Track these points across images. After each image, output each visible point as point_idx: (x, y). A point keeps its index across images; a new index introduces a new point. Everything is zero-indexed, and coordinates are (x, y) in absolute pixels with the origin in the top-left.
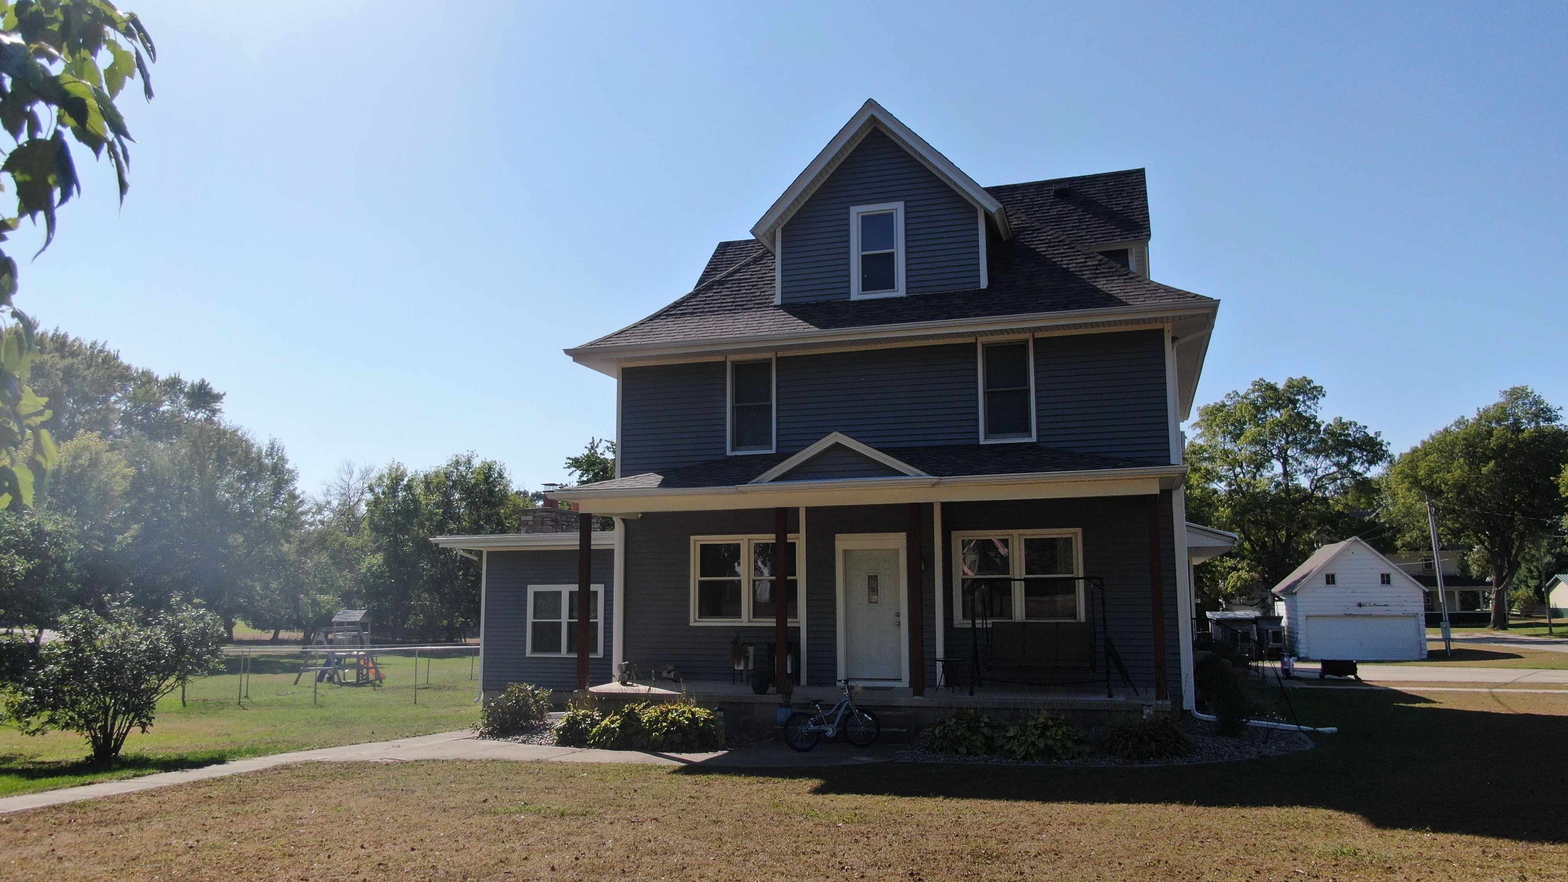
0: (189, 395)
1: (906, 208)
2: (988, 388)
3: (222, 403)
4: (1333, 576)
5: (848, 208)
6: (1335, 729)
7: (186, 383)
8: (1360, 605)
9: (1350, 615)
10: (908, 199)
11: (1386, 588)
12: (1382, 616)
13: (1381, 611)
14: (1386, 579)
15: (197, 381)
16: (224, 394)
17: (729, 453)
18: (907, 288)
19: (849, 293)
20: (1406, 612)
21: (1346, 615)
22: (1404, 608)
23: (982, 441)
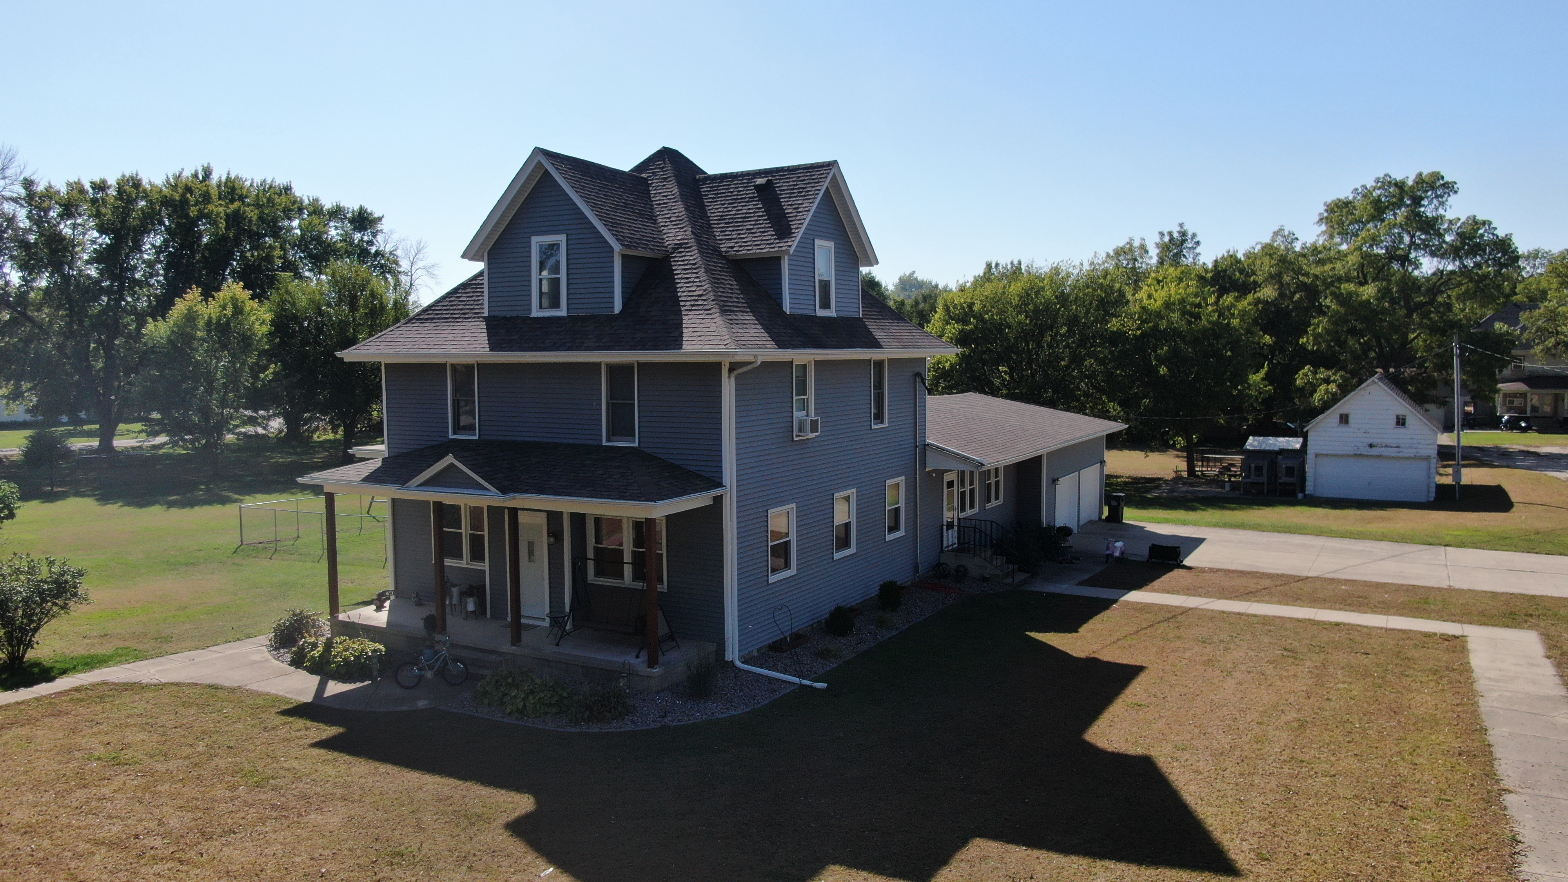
0: (352, 221)
1: (567, 240)
2: (611, 399)
3: (382, 224)
4: (1347, 416)
5: (530, 238)
6: (825, 685)
7: (349, 208)
8: (1371, 446)
9: (1360, 455)
10: (569, 232)
11: (1401, 430)
12: (1393, 458)
13: (1392, 452)
14: (1401, 422)
15: (356, 208)
16: (383, 217)
17: (451, 437)
18: (568, 309)
19: (530, 310)
20: (1417, 455)
21: (1356, 455)
22: (1415, 451)
23: (604, 443)
